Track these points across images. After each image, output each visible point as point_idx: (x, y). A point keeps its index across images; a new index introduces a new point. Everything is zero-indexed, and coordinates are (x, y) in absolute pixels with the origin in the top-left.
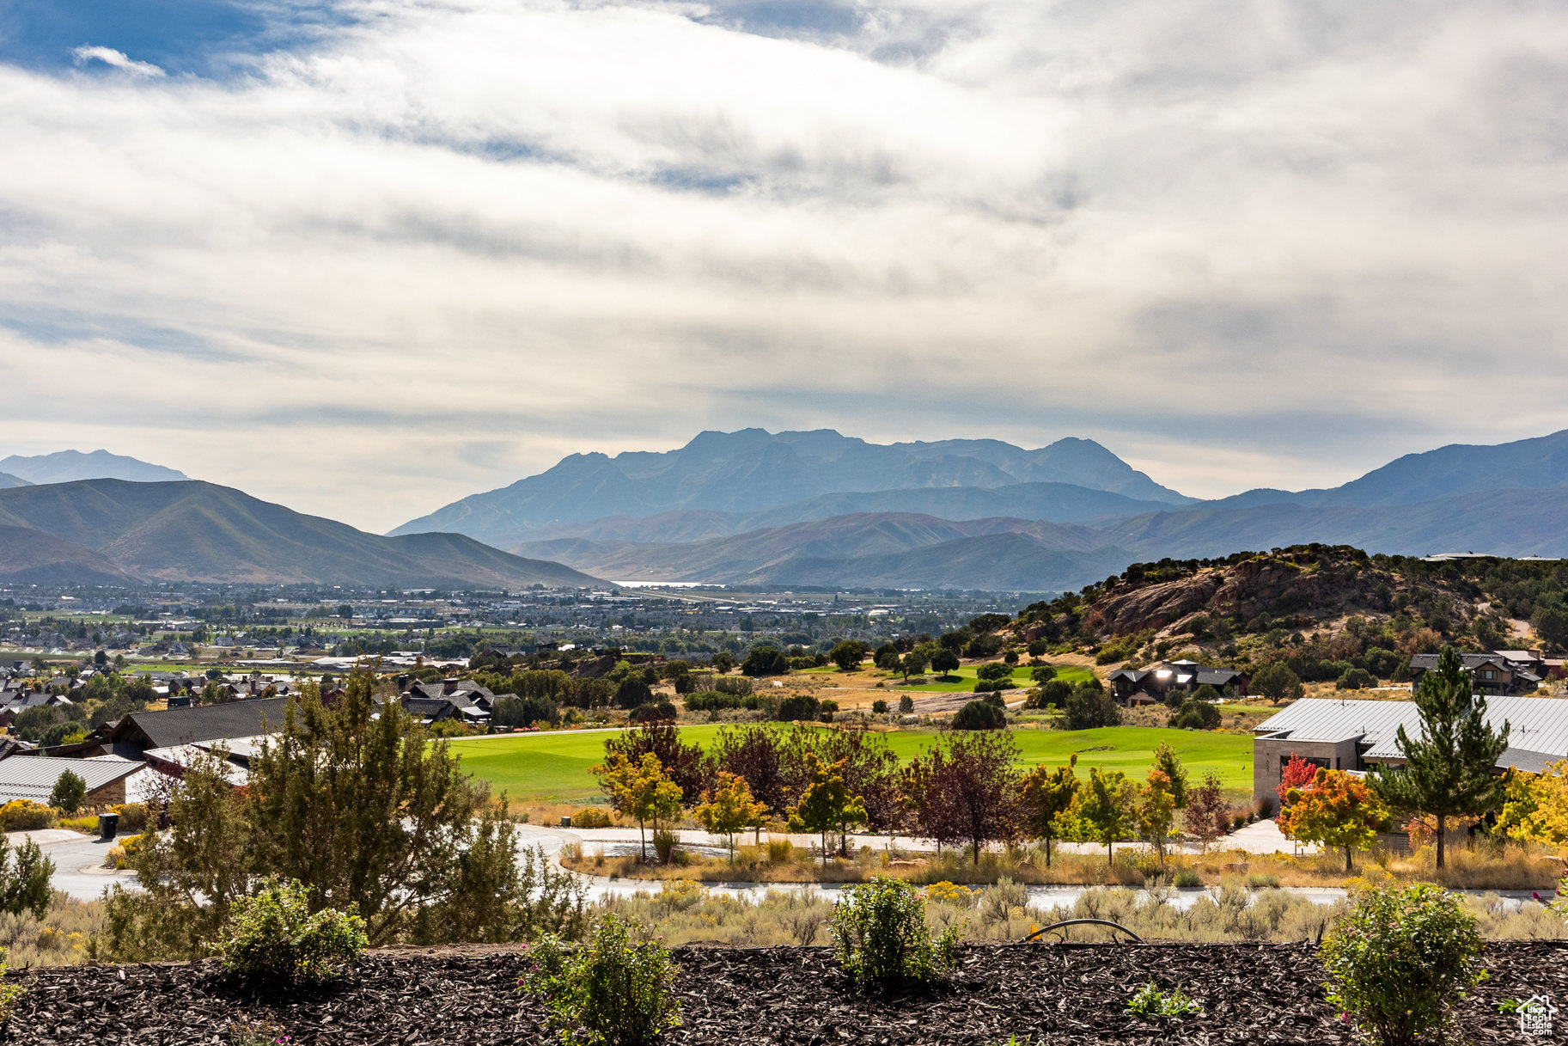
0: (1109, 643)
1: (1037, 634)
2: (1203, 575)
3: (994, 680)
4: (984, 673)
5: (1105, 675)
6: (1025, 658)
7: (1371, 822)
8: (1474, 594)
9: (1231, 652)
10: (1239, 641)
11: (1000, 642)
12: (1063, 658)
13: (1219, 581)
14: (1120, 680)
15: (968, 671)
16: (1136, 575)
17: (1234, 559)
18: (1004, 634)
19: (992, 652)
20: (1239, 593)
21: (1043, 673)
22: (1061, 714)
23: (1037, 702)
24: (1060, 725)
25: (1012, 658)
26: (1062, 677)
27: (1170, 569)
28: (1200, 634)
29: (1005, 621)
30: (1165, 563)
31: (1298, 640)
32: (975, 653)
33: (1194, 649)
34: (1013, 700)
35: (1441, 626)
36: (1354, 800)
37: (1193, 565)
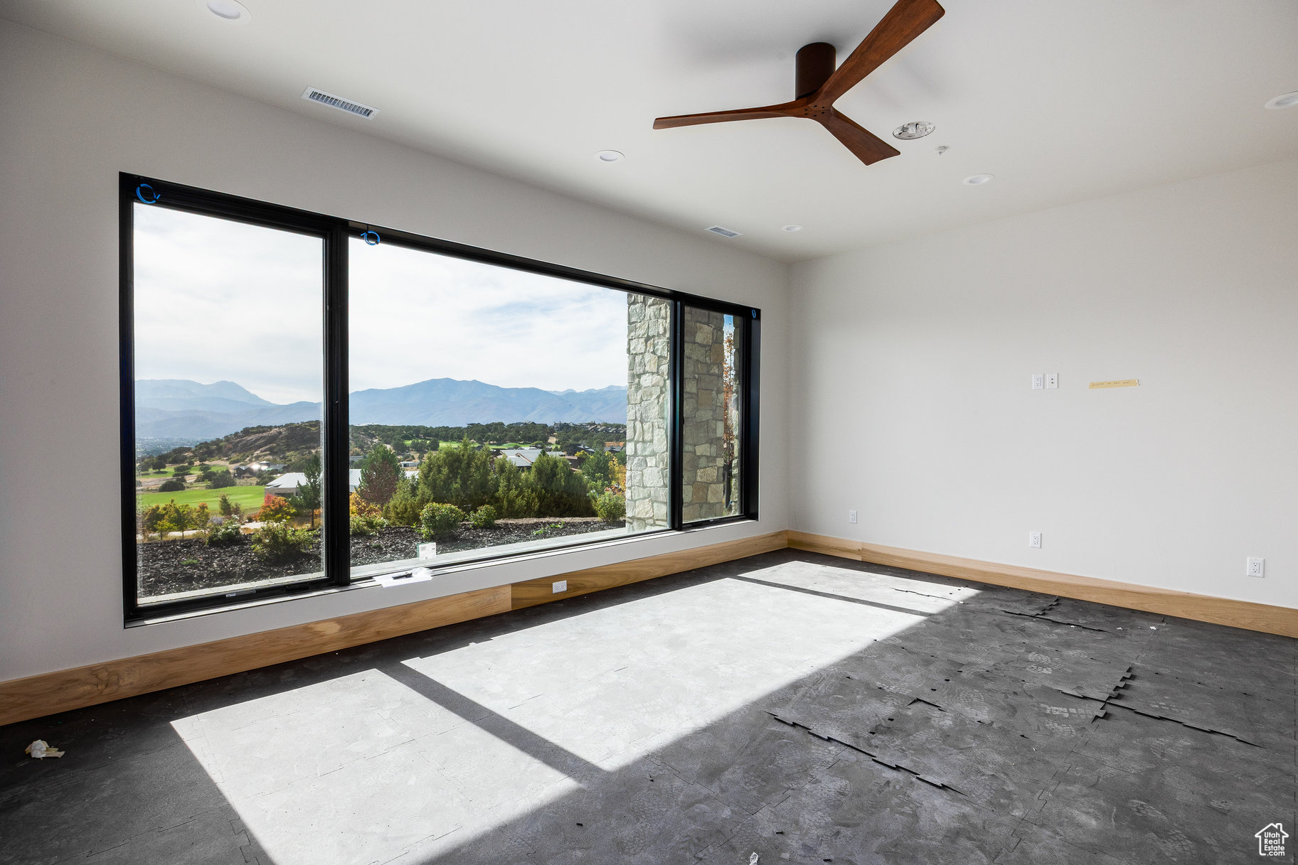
0: (234, 456)
1: (203, 454)
2: (274, 431)
3: (182, 473)
4: (177, 469)
5: (232, 468)
6: (197, 463)
7: (288, 514)
8: (373, 436)
9: (284, 458)
10: (288, 454)
11: (186, 457)
12: (214, 462)
13: (280, 433)
14: (238, 469)
15: (170, 469)
16: (247, 432)
17: (287, 425)
18: (188, 454)
19: (183, 461)
20: (287, 437)
21: (205, 468)
22: (209, 483)
23: (200, 480)
24: (209, 487)
25: (191, 463)
26: (213, 470)
27: (260, 429)
28: (272, 452)
29: (189, 450)
30: (259, 427)
31: (310, 453)
32: (174, 462)
33: (270, 457)
34: (190, 479)
35: (361, 447)
36: (281, 507)
37: (270, 428)
